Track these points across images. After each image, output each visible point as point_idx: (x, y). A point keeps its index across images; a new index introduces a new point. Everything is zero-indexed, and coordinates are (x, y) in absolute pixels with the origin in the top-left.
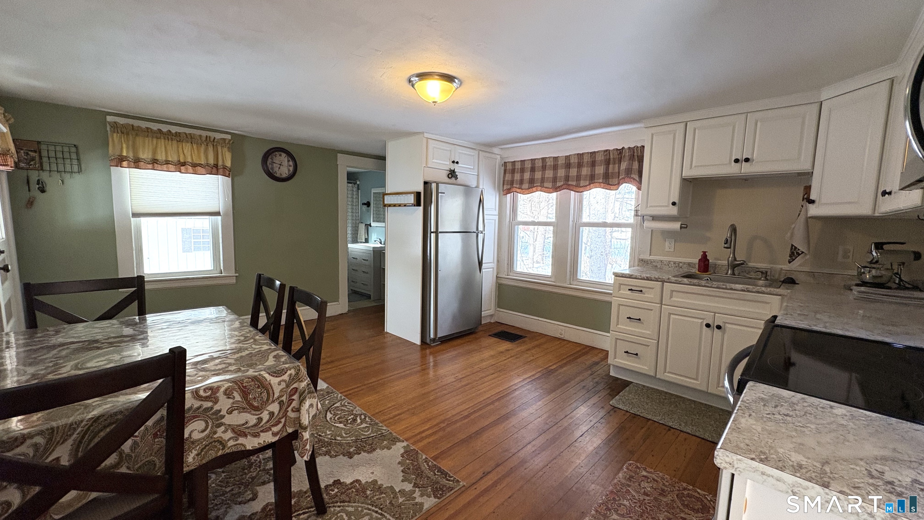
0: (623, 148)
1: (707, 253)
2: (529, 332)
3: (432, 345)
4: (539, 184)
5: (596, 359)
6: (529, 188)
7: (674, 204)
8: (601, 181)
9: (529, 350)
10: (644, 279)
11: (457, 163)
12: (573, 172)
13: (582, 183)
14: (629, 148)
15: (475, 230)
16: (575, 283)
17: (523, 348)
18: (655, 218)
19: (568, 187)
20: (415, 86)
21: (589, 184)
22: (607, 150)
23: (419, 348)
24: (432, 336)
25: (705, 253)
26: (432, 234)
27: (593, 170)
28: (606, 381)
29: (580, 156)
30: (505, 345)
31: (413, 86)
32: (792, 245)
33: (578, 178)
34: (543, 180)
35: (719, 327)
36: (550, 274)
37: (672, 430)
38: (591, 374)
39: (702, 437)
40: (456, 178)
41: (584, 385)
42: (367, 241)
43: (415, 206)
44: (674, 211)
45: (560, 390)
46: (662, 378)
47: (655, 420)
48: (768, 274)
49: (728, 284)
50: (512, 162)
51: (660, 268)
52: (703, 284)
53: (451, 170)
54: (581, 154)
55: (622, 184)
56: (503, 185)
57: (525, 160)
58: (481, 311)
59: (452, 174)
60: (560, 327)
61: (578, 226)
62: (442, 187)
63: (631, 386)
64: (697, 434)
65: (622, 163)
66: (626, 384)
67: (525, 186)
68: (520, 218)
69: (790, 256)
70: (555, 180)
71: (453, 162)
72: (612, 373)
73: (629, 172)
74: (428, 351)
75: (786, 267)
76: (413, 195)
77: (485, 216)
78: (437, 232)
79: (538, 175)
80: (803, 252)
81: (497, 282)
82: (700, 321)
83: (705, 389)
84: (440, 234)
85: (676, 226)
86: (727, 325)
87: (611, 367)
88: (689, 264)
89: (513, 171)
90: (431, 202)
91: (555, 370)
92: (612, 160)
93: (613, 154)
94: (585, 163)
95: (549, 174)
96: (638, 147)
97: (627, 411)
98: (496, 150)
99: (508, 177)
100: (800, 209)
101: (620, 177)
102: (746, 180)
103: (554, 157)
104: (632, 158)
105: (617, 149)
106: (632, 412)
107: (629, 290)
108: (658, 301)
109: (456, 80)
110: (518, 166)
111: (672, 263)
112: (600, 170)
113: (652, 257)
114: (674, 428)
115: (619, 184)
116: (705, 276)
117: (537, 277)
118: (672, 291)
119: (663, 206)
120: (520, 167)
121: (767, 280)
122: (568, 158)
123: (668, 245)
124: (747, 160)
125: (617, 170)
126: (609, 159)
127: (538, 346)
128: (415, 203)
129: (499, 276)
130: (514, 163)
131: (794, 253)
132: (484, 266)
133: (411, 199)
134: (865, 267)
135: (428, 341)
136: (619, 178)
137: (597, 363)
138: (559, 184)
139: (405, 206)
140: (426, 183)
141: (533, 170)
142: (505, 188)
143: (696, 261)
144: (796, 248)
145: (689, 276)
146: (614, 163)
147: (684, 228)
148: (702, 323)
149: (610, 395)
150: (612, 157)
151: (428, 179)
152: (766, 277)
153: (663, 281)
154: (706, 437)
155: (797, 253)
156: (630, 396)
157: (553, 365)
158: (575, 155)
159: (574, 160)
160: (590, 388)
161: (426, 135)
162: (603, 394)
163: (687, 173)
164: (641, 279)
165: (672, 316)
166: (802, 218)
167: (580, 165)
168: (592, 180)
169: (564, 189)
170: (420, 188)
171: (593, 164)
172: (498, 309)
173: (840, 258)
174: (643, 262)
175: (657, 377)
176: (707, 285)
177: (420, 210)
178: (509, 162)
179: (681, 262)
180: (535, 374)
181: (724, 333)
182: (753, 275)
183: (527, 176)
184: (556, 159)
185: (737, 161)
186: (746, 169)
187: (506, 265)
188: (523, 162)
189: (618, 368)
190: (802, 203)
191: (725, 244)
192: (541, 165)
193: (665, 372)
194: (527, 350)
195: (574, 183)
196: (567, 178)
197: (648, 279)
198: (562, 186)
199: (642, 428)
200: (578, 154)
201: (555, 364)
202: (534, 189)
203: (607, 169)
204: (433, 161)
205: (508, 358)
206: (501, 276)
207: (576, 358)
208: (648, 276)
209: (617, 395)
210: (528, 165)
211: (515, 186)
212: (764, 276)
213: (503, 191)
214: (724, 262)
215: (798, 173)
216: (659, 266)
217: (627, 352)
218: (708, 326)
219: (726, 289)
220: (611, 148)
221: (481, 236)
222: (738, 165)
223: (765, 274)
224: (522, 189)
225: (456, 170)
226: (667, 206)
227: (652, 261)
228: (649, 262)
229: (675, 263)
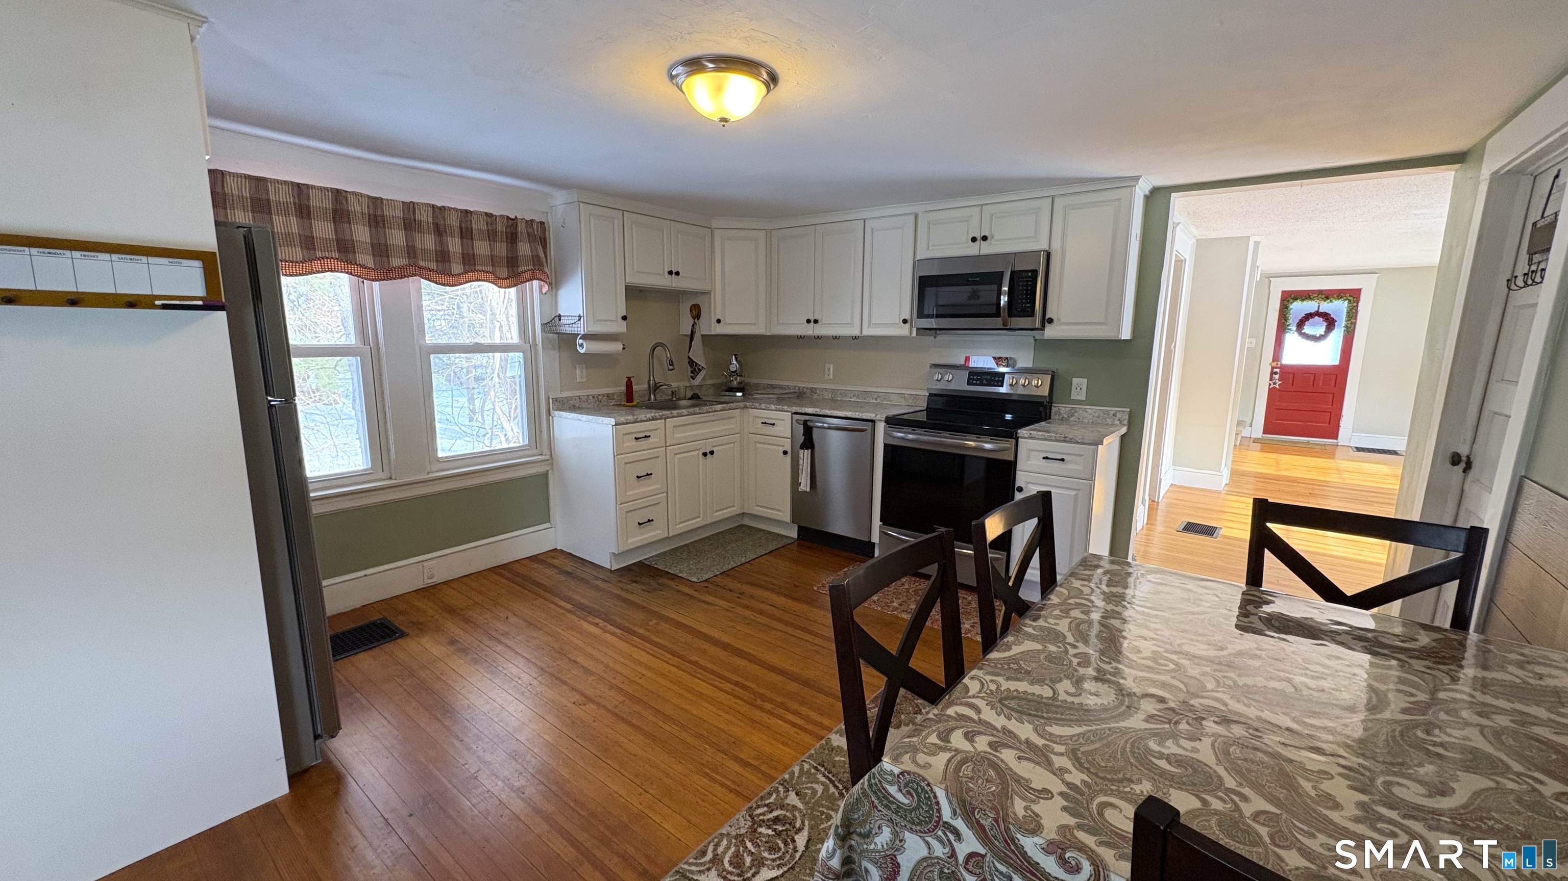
0: (516, 217)
1: (632, 379)
4: (335, 255)
5: (551, 572)
7: (624, 318)
8: (489, 268)
10: (649, 420)
12: (427, 241)
14: (524, 220)
19: (421, 272)
22: (490, 214)
25: (629, 378)
28: (630, 575)
32: (692, 362)
34: (343, 245)
35: (712, 453)
36: (367, 466)
38: (604, 581)
44: (621, 327)
46: (674, 534)
54: (438, 208)
60: (426, 564)
61: (421, 354)
63: (651, 563)
65: (521, 244)
69: (693, 373)
72: (614, 567)
75: (690, 383)
79: (326, 229)
80: (703, 368)
82: (699, 452)
83: (706, 523)
85: (617, 347)
86: (717, 448)
87: (602, 561)
88: (617, 393)
92: (497, 233)
93: (502, 225)
94: (450, 229)
95: (360, 233)
96: (536, 222)
103: (369, 197)
104: (531, 237)
105: (507, 218)
106: (717, 574)
107: (635, 439)
111: (591, 397)
112: (482, 247)
113: (564, 395)
114: (749, 561)
115: (516, 280)
118: (674, 427)
119: (606, 320)
120: (289, 200)
122: (407, 207)
124: (676, 274)
126: (494, 230)
131: (695, 370)
136: (515, 267)
137: (568, 573)
138: (392, 264)
141: (302, 212)
143: (615, 390)
144: (697, 364)
146: (502, 241)
148: (698, 454)
150: (498, 228)
153: (665, 419)
155: (699, 369)
159: (424, 217)
163: (632, 279)
164: (646, 421)
165: (676, 457)
167: (440, 230)
169: (415, 275)
170: (211, 240)
171: (468, 234)
174: (557, 403)
175: (670, 536)
177: (221, 322)
178: (234, 174)
179: (599, 395)
182: (669, 396)
184: (375, 201)
185: (670, 273)
186: (676, 283)
188: (297, 187)
189: (626, 552)
191: (672, 365)
192: (329, 204)
193: (675, 524)
196: (413, 252)
197: (653, 419)
198: (399, 267)
200: (433, 206)
203: (495, 248)
208: (652, 415)
209: (675, 575)
210: (282, 196)
216: (577, 405)
217: (640, 524)
218: (705, 455)
222: (671, 277)
226: (617, 321)
227: (568, 399)
228: (565, 401)
229: (594, 397)
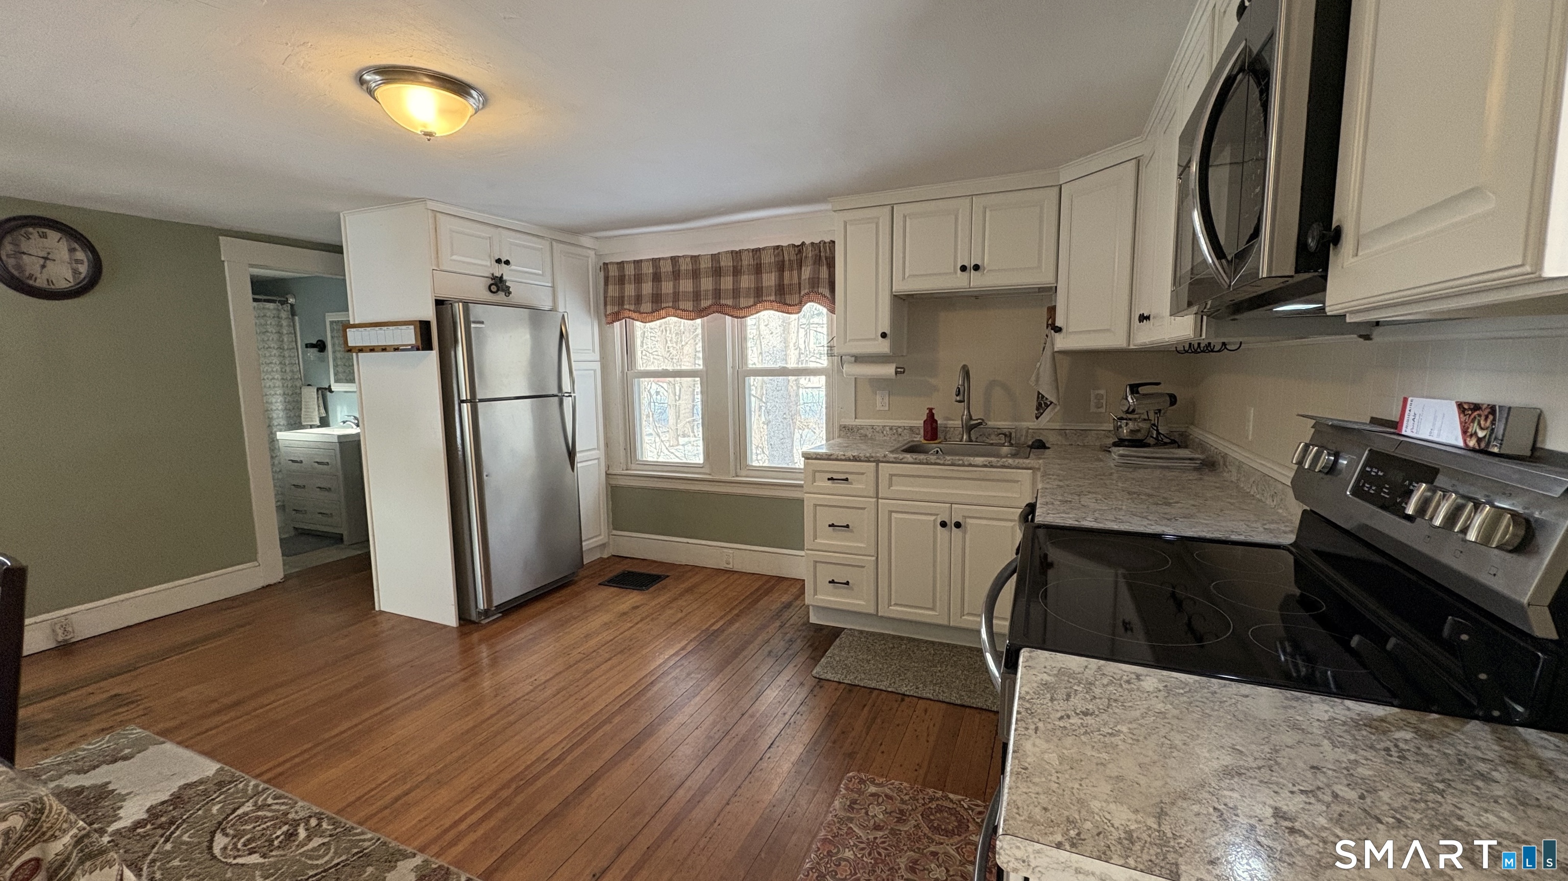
0: (803, 243)
1: (933, 411)
2: (673, 566)
3: (483, 622)
4: (671, 304)
5: (785, 598)
6: (653, 312)
7: (884, 335)
8: (773, 298)
9: (675, 599)
10: (849, 460)
11: (507, 263)
12: (727, 283)
13: (743, 302)
14: (812, 244)
15: (555, 392)
16: (744, 473)
17: (663, 598)
18: (858, 359)
19: (722, 310)
20: (377, 94)
21: (755, 304)
22: (778, 247)
23: (455, 635)
24: (481, 606)
25: (931, 410)
26: (465, 406)
27: (759, 280)
28: (804, 634)
29: (736, 255)
30: (633, 598)
31: (371, 92)
32: (1039, 393)
33: (736, 293)
34: (676, 297)
35: (958, 525)
36: (701, 462)
37: (906, 698)
38: (781, 627)
39: (947, 700)
40: (507, 291)
41: (769, 649)
42: (324, 422)
43: (418, 349)
44: (884, 347)
45: (730, 667)
46: (886, 615)
47: (881, 687)
48: (1013, 435)
49: (966, 458)
50: (617, 263)
51: (871, 439)
52: (933, 461)
53: (494, 278)
54: (737, 252)
55: (806, 303)
56: (605, 304)
57: (641, 261)
58: (581, 541)
59: (498, 285)
60: (725, 550)
61: (743, 374)
62: (477, 311)
63: (842, 635)
64: (941, 698)
65: (803, 269)
66: (836, 633)
67: (647, 306)
68: (641, 365)
69: (1038, 409)
70: (697, 296)
71: (499, 261)
72: (813, 620)
73: (814, 283)
74: (475, 637)
75: (1032, 424)
76: (412, 327)
77: (573, 363)
78: (473, 401)
79: (667, 287)
80: (1051, 403)
81: (608, 483)
82: (933, 518)
83: (945, 623)
84: (480, 405)
85: (888, 370)
86: (968, 520)
87: (811, 608)
88: (911, 429)
89: (621, 280)
90: (456, 341)
91: (721, 630)
92: (787, 263)
93: (789, 254)
94: (745, 268)
95: (686, 285)
96: (825, 243)
97: (840, 683)
98: (585, 241)
99: (613, 291)
100: (1043, 341)
101: (802, 293)
102: (977, 297)
103: (692, 257)
104: (818, 260)
105: (794, 246)
106: (846, 681)
107: (829, 479)
108: (872, 493)
109: (473, 92)
110: (630, 271)
111: (887, 428)
112: (769, 280)
113: (858, 422)
114: (909, 696)
115: (801, 304)
116: (934, 446)
117: (678, 469)
118: (891, 475)
119: (868, 340)
120: (633, 273)
121: (1011, 445)
122: (715, 257)
123: (881, 401)
124: (977, 268)
125: (796, 281)
126: (783, 261)
127: (689, 590)
128: (419, 343)
129: (610, 471)
130: (621, 265)
131: (1042, 405)
132: (579, 456)
133: (409, 336)
134: (1121, 419)
135: (474, 617)
136: (800, 293)
137: (788, 606)
138: (704, 304)
139: (396, 349)
140: (439, 303)
141: (657, 278)
142: (610, 309)
143: (920, 423)
144: (1043, 396)
145: (912, 449)
146: (791, 270)
147: (901, 372)
148: (935, 521)
149: (813, 658)
150: (786, 258)
151: (443, 295)
152: (1010, 442)
153: (878, 462)
154: (954, 699)
155: (1045, 403)
156: (843, 653)
157: (717, 621)
158: (727, 252)
159: (726, 263)
160: (780, 654)
161: (431, 205)
162: (800, 659)
163: (901, 287)
164: (845, 460)
165: (894, 515)
166: (1048, 352)
167: (737, 272)
168: (759, 298)
169: (714, 312)
170: (428, 313)
171: (758, 269)
172: (615, 532)
173: (1093, 409)
174: (847, 431)
175: (880, 614)
176: (938, 461)
177: (433, 356)
178: (611, 263)
179: (900, 427)
180: (687, 645)
181: (965, 532)
182: (994, 439)
183: (647, 288)
184: (695, 259)
185: (963, 268)
186: (977, 281)
187: (622, 452)
188: (638, 263)
189: (819, 608)
190: (1047, 332)
191: (957, 395)
192: (670, 269)
193: (890, 605)
194: (671, 602)
195: (730, 302)
196: (717, 293)
197: (855, 459)
198: (710, 307)
199: (865, 706)
200: (732, 252)
201: (721, 618)
202: (663, 312)
203: (781, 278)
204: (454, 257)
205: (637, 624)
206: (614, 472)
207: (757, 601)
208: (855, 454)
209: (822, 657)
210: (648, 270)
211: (627, 307)
212: (1007, 439)
213: (606, 316)
214: (956, 422)
215: (1039, 288)
216: (869, 436)
217: (832, 582)
218: (943, 524)
219: (963, 465)
220: (785, 244)
221: (567, 402)
222: (965, 274)
223: (1008, 436)
224: (641, 313)
225: (505, 278)
226: (875, 339)
227: (860, 428)
228: (855, 430)
229: (891, 429)
